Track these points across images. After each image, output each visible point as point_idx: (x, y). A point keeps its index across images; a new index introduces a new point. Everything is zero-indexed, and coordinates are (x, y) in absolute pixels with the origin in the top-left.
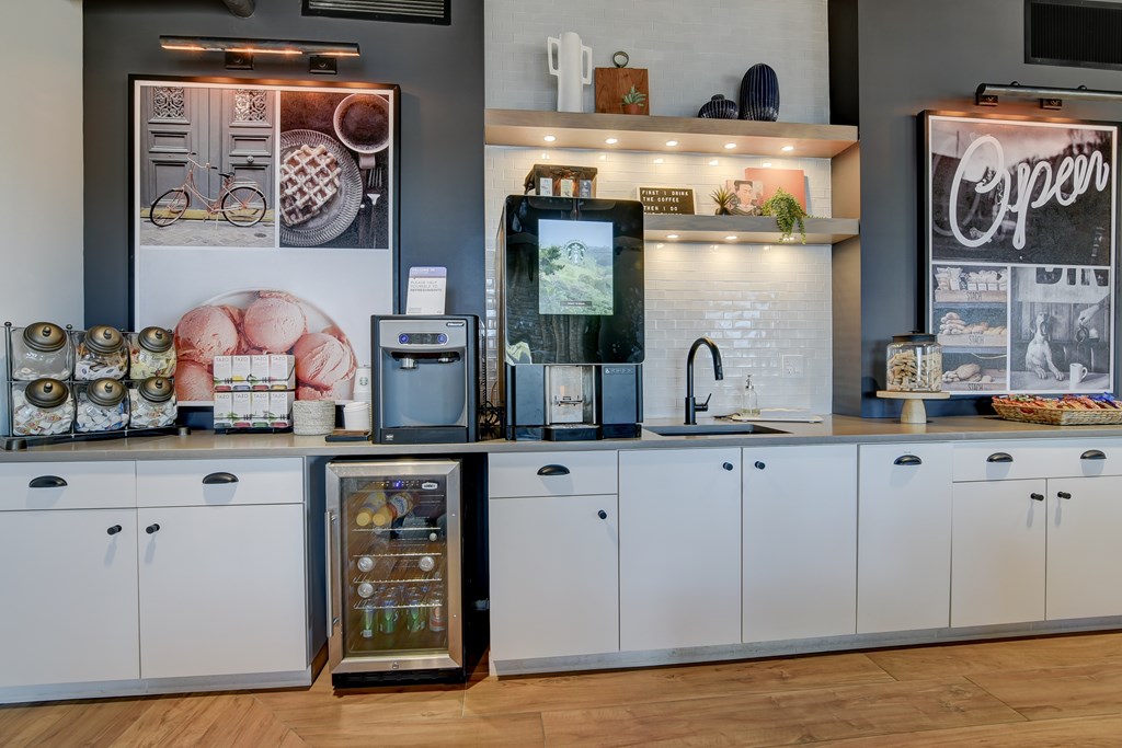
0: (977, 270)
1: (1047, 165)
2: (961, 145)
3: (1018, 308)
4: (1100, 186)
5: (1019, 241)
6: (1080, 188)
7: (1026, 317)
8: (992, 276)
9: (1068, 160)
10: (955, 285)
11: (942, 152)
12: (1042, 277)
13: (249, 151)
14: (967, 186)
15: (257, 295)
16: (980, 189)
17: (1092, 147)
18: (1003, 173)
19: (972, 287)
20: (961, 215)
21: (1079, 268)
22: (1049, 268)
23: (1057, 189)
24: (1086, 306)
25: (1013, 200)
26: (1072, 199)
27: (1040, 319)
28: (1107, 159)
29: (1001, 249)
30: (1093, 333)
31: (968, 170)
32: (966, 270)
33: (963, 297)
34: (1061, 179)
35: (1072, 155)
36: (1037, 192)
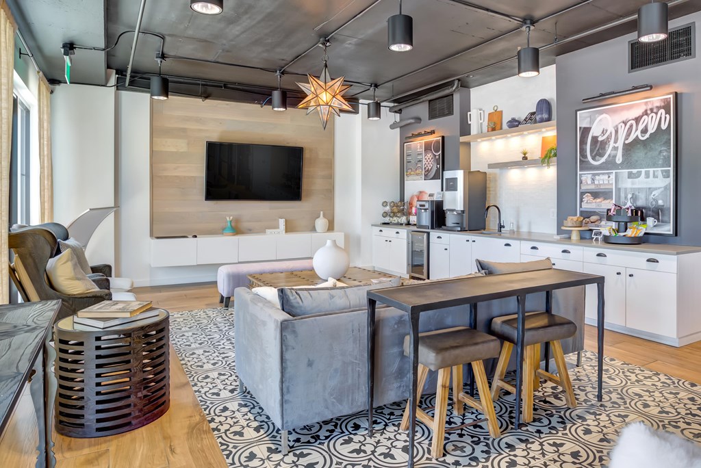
0: (598, 174)
1: (634, 122)
2: (592, 122)
3: (618, 190)
4: (664, 127)
5: (619, 159)
6: (652, 129)
7: (622, 195)
8: (606, 177)
9: (645, 117)
10: (589, 182)
11: (585, 125)
12: (630, 176)
13: (419, 157)
14: (595, 139)
16: (600, 139)
17: (659, 108)
18: (611, 129)
19: (596, 182)
20: (592, 151)
21: (651, 170)
22: (635, 171)
23: (638, 133)
24: (656, 189)
25: (616, 142)
26: (647, 136)
27: (630, 196)
28: (668, 112)
29: (610, 165)
30: (660, 202)
31: (596, 131)
32: (594, 175)
33: (592, 187)
34: (641, 127)
35: (647, 114)
36: (628, 135)
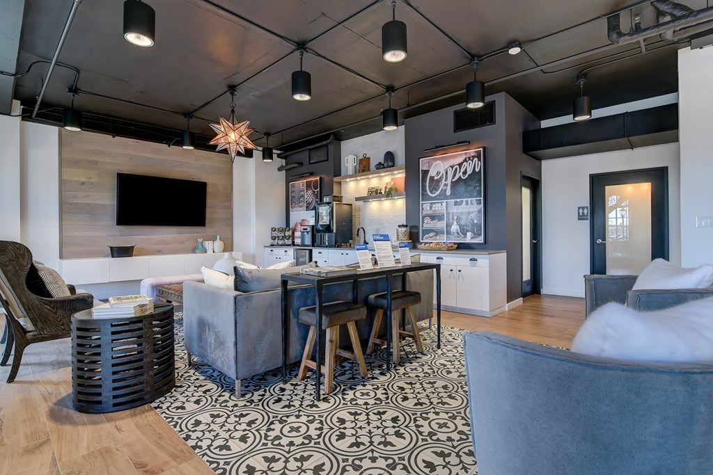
0: (435, 203)
1: (457, 166)
2: (430, 166)
3: (448, 214)
4: (477, 170)
5: (448, 193)
6: (469, 172)
7: (451, 217)
8: (440, 205)
9: (465, 163)
10: (428, 209)
11: (425, 169)
12: (456, 203)
13: (302, 193)
14: (432, 178)
15: (303, 220)
16: (436, 178)
17: (474, 157)
18: (443, 172)
19: (433, 209)
20: (430, 187)
21: (469, 199)
22: (459, 200)
23: (461, 174)
24: (472, 212)
25: (446, 180)
26: (467, 176)
27: (455, 218)
28: (479, 160)
29: (443, 196)
30: (475, 221)
31: (432, 173)
32: (432, 204)
33: (431, 212)
34: (463, 170)
35: (467, 162)
36: (454, 176)
